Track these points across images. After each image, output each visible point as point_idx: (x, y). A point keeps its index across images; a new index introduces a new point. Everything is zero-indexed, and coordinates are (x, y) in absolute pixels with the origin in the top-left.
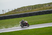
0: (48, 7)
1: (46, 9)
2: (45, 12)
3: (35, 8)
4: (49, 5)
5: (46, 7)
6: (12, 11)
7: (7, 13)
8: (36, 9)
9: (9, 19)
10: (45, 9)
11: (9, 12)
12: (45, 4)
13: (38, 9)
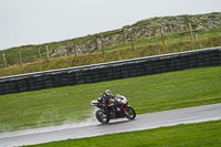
0: (66, 57)
1: (58, 65)
2: (51, 77)
3: (11, 63)
4: (70, 50)
5: (58, 56)
8: (16, 66)
10: (51, 65)
12: (54, 45)
13: (24, 65)
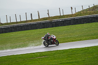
6: (89, 9)
7: (79, 13)
9: (83, 23)
11: (83, 11)
